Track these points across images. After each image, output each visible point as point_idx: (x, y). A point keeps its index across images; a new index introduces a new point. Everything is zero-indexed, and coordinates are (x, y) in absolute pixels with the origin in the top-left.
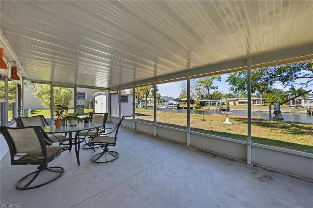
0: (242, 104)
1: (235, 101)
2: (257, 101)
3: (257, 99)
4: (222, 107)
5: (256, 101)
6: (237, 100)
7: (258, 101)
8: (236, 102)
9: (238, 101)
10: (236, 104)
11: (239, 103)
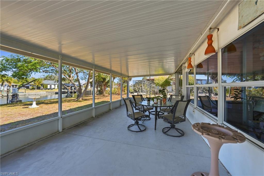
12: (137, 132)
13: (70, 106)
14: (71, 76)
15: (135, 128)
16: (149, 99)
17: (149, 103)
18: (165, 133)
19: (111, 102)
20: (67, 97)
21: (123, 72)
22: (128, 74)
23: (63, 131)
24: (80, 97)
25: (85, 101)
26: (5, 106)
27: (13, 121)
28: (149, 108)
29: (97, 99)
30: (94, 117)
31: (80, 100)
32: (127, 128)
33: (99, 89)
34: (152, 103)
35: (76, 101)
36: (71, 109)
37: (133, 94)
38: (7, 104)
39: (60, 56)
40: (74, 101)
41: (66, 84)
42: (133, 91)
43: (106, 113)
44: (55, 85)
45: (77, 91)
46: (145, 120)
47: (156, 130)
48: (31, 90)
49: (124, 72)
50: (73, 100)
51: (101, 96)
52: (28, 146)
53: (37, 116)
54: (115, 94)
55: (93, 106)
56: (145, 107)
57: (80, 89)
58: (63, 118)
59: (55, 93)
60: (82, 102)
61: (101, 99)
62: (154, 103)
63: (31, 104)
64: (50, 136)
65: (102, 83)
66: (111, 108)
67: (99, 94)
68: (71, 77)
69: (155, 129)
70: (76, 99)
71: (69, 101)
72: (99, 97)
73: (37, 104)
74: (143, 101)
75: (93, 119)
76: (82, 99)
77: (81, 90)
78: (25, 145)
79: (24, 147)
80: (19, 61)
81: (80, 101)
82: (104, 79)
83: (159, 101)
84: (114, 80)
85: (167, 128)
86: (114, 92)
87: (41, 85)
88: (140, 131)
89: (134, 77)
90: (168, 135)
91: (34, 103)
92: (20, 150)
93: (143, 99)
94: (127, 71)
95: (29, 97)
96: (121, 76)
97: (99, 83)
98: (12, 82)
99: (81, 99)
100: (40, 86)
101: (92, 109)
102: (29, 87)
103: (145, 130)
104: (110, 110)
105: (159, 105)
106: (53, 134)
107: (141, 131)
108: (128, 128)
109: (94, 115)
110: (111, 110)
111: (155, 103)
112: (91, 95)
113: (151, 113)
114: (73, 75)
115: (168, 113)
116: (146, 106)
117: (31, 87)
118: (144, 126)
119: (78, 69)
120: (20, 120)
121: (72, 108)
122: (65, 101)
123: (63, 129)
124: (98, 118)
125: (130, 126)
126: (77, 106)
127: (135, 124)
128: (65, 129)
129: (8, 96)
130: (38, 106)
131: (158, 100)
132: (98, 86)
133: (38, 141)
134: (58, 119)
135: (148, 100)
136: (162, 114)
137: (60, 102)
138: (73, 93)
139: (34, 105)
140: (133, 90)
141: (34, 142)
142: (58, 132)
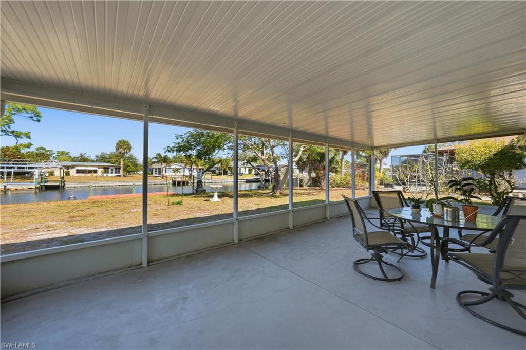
0: (83, 175)
1: (68, 168)
2: (110, 170)
3: (111, 166)
4: (45, 182)
5: (109, 168)
6: (73, 167)
7: (112, 170)
8: (69, 170)
9: (76, 168)
10: (71, 174)
11: (78, 171)
12: (375, 279)
13: (259, 204)
14: (265, 152)
15: (373, 269)
16: (417, 204)
17: (417, 215)
18: (466, 306)
19: (327, 202)
20: (259, 188)
21: (357, 139)
22: (373, 142)
23: (238, 243)
24: (277, 190)
25: (284, 197)
26: (190, 196)
27: (192, 217)
28: (418, 228)
29: (307, 195)
30: (292, 228)
31: (277, 195)
32: (352, 265)
33: (313, 175)
34: (425, 214)
35: (271, 196)
36: (259, 209)
37: (391, 189)
38: (193, 194)
39: (235, 123)
40: (267, 195)
41: (261, 166)
42: (391, 180)
43: (316, 223)
44: (245, 169)
45: (272, 178)
46: (405, 255)
47: (436, 290)
48: (218, 175)
49: (361, 137)
50: (266, 193)
51: (315, 189)
52: (196, 253)
53: (215, 214)
54: (347, 187)
55: (290, 208)
56: (407, 225)
57: (277, 175)
58: (240, 222)
59: (245, 181)
60: (279, 199)
61: (314, 195)
62: (433, 214)
63: (212, 196)
64: (221, 246)
65: (320, 163)
66: (328, 216)
67: (314, 186)
68: (265, 154)
69: (433, 286)
70: (272, 192)
71: (261, 195)
72: (311, 191)
73: (219, 197)
74: (403, 206)
75: (289, 232)
76: (281, 193)
77: (279, 176)
78: (194, 251)
79: (193, 253)
80: (203, 135)
81: (276, 197)
82: (322, 156)
83: (447, 210)
84: (344, 156)
85: (480, 295)
86: (345, 183)
87: (229, 167)
88: (384, 278)
89: (395, 148)
90: (475, 315)
91: (216, 195)
92: (189, 256)
93: (403, 202)
94: (369, 135)
95: (211, 186)
96: (353, 147)
97: (312, 164)
98: (200, 164)
99: (278, 193)
100: (228, 169)
101: (288, 213)
102: (215, 171)
103: (399, 279)
104: (326, 218)
105: (448, 221)
106: (225, 244)
107: (387, 280)
108: (356, 264)
109: (291, 225)
110: (327, 220)
111: (435, 216)
112: (297, 186)
113: (424, 240)
114: (267, 150)
115: (490, 251)
116: (409, 221)
117: (217, 172)
118: (399, 270)
119: (273, 142)
120: (198, 217)
121: (261, 207)
122: (254, 194)
123: (240, 240)
124: (298, 230)
125: (361, 262)
126: (270, 205)
127: (372, 259)
128: (243, 240)
129: (193, 183)
130: (220, 200)
131: (445, 209)
132: (311, 170)
133: (207, 250)
134: (233, 223)
135: (413, 205)
136: (463, 248)
137: (235, 197)
138: (270, 182)
139: (216, 198)
140: (392, 178)
141: (203, 249)
142: (233, 243)
